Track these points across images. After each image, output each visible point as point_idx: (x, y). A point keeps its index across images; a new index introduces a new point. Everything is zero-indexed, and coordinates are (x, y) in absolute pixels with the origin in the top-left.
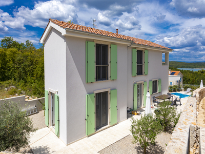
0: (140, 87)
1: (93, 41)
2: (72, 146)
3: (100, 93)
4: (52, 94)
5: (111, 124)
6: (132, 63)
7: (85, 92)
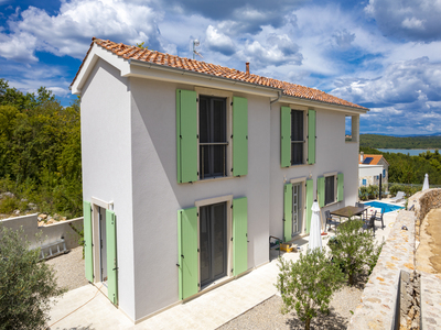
0: (298, 190)
1: (192, 88)
2: (146, 323)
3: (210, 206)
4: (101, 210)
5: (235, 274)
6: (281, 138)
7: (178, 205)
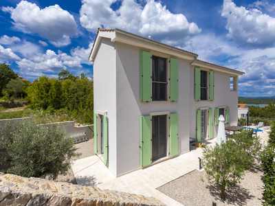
0: (204, 113)
1: (149, 51)
2: (123, 178)
3: (157, 116)
4: (101, 116)
5: (171, 156)
6: (195, 84)
7: (140, 114)
